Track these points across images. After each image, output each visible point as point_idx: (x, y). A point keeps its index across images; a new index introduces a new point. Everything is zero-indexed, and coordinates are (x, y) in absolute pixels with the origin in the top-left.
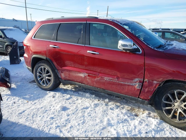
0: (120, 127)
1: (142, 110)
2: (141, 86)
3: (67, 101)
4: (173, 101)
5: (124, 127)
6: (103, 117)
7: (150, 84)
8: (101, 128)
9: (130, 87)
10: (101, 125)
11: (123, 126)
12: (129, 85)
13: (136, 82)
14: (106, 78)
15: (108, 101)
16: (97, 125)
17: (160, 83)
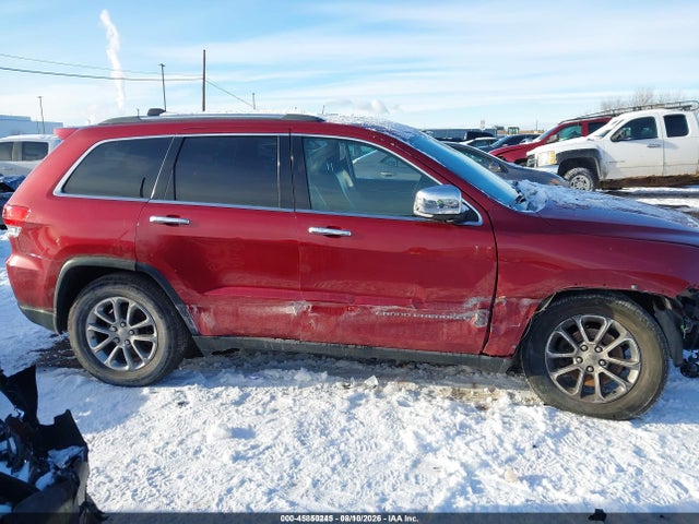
0: (459, 449)
1: (486, 390)
2: (487, 319)
3: (240, 408)
4: (576, 349)
5: (471, 444)
6: (394, 432)
7: (513, 309)
8: (408, 463)
9: (455, 328)
10: (403, 454)
11: (467, 444)
12: (450, 321)
13: (471, 310)
14: (379, 308)
15: (376, 382)
16: (389, 457)
17: (540, 301)
